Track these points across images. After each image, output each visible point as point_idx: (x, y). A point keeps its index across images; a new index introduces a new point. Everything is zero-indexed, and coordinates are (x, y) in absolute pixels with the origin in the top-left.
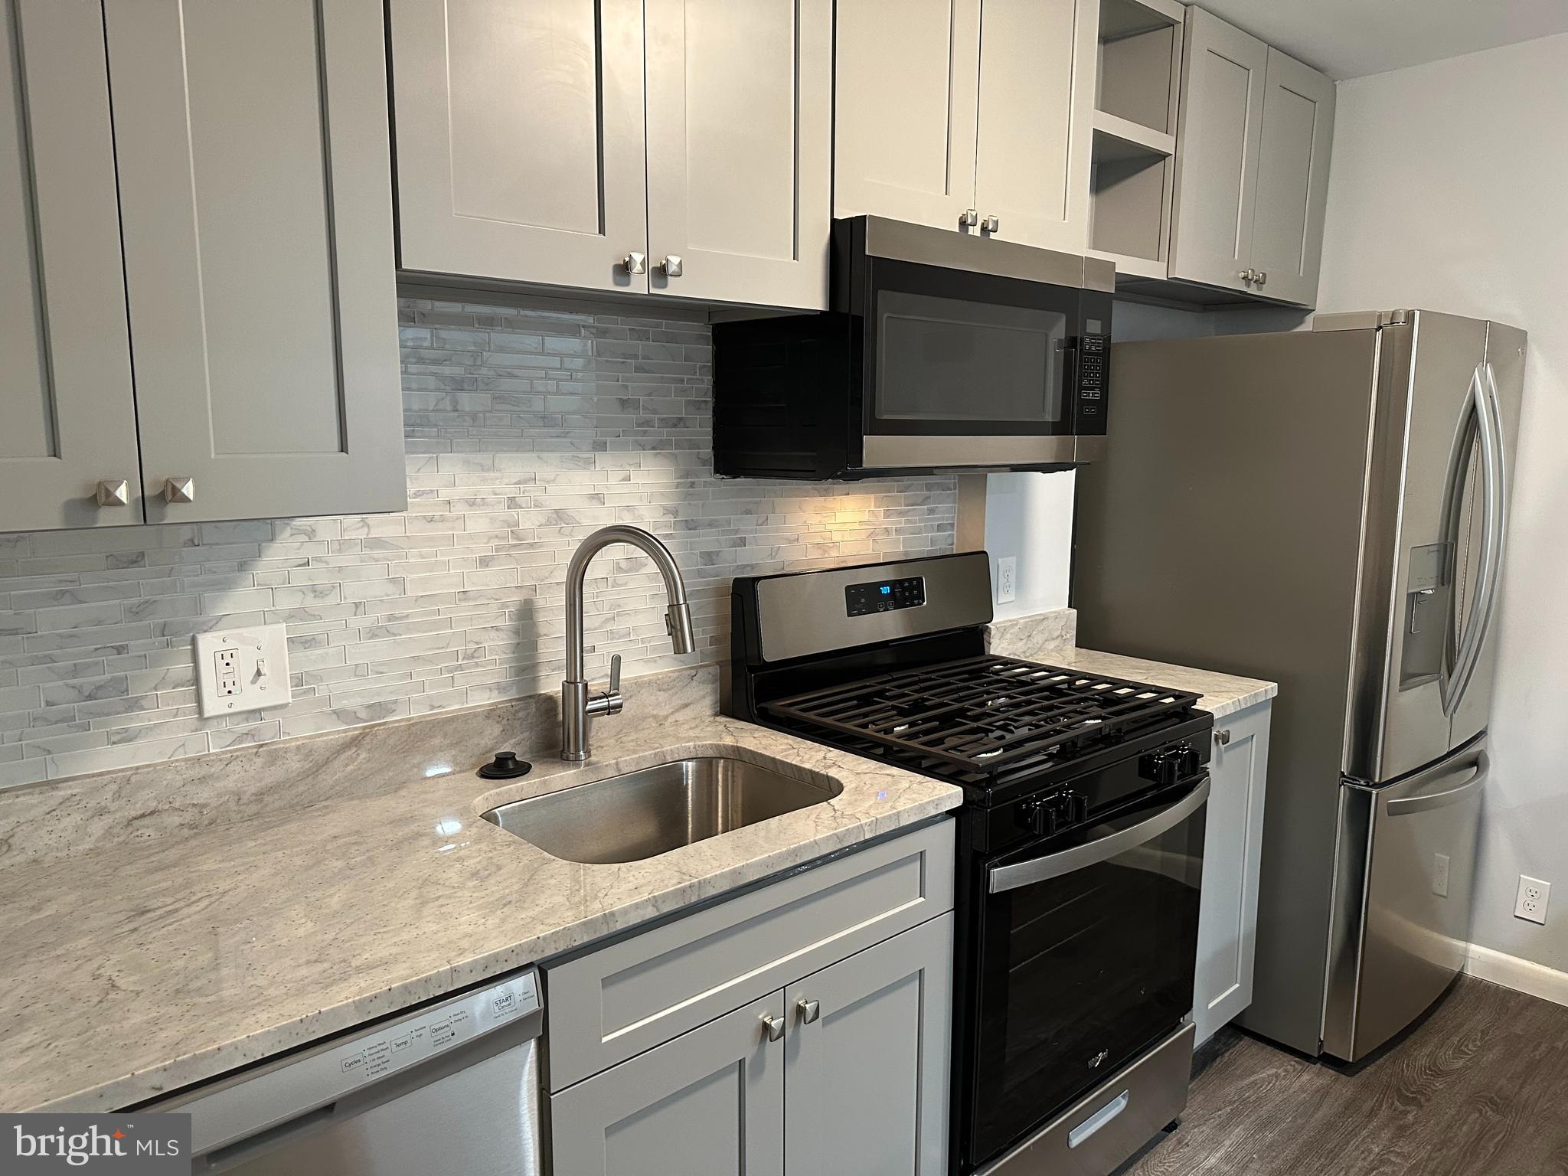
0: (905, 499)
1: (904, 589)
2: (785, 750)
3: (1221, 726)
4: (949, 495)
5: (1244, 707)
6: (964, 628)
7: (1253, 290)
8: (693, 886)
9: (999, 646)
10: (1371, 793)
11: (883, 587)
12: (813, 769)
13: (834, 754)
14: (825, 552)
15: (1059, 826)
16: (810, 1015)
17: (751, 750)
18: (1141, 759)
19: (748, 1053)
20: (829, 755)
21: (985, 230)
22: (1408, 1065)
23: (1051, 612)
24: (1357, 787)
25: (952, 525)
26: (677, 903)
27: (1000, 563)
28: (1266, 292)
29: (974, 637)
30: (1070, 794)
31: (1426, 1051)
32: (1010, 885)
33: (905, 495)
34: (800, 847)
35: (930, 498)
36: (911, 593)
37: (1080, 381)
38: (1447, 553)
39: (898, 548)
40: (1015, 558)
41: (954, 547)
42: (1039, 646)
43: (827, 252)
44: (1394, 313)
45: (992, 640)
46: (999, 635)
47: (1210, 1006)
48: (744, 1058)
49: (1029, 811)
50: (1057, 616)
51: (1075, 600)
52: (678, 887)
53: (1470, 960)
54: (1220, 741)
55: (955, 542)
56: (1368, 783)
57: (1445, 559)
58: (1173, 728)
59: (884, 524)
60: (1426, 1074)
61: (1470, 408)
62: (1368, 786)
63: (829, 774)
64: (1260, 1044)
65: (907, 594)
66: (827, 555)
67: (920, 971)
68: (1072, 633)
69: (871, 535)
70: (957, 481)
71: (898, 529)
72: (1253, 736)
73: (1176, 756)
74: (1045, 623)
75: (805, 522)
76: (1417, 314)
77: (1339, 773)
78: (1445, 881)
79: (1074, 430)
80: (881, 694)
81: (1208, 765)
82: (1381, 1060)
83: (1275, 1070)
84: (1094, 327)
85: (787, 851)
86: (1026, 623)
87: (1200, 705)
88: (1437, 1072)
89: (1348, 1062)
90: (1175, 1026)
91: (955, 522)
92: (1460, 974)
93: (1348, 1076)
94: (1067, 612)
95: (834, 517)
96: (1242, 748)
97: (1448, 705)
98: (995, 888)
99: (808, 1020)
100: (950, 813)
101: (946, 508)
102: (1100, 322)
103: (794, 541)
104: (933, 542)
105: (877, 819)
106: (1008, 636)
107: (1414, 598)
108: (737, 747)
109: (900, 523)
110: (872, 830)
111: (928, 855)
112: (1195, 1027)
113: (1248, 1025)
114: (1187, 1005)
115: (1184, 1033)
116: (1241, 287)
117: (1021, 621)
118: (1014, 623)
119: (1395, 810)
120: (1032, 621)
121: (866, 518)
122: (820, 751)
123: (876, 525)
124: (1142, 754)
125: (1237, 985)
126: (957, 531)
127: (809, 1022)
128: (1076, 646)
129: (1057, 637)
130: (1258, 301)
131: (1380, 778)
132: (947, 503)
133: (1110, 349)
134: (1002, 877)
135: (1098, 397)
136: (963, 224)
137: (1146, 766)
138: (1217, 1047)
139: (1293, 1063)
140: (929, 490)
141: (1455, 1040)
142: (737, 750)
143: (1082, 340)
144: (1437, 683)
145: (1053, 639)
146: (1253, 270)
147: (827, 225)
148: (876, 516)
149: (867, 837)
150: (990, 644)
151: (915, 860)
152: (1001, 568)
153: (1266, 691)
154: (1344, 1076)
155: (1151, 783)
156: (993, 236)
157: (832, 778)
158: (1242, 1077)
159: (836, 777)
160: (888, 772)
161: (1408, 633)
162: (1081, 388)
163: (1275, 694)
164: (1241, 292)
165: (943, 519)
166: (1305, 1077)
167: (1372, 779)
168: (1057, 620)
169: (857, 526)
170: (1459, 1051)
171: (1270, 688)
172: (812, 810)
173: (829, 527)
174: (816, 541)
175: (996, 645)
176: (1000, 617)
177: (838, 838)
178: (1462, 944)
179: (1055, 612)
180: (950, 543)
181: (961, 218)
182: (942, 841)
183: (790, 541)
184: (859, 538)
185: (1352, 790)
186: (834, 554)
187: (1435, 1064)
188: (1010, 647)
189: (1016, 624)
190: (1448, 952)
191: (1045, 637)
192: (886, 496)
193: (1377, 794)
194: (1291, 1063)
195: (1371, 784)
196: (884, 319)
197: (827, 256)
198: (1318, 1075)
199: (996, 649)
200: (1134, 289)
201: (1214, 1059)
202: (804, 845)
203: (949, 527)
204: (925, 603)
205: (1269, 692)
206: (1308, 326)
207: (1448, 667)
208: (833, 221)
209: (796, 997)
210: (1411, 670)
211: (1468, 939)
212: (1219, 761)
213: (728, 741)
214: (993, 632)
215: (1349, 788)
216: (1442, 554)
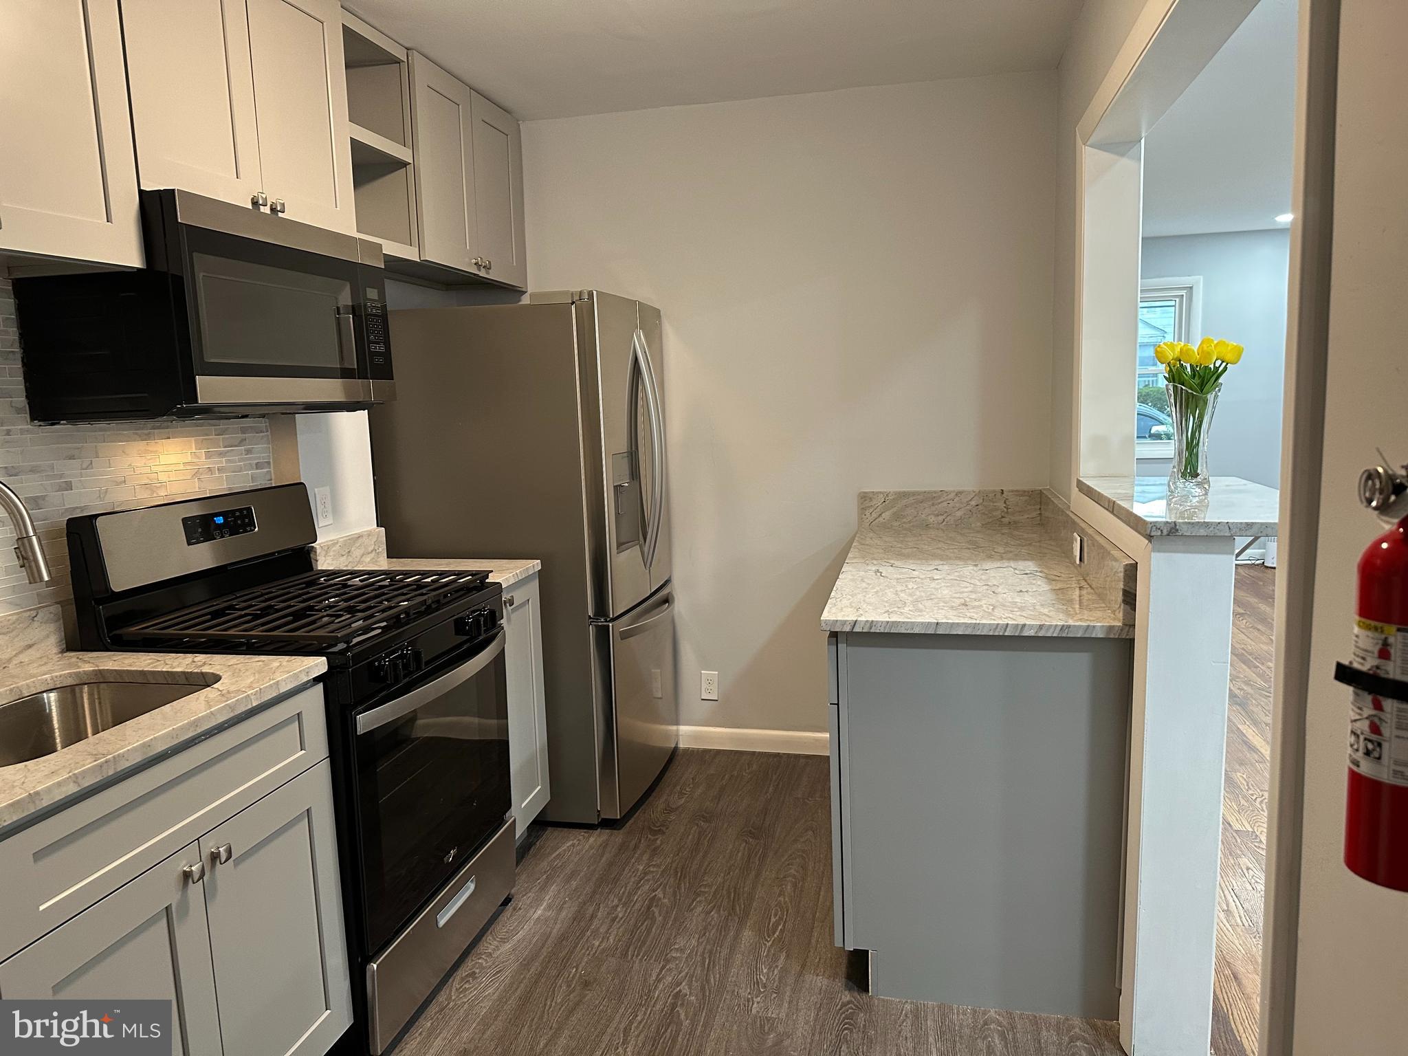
0: (223, 441)
1: (237, 518)
2: (152, 663)
3: (508, 593)
4: (263, 436)
5: (520, 578)
6: (292, 549)
7: (482, 273)
8: (109, 761)
9: (325, 562)
10: (609, 626)
11: (217, 517)
12: (186, 670)
13: (200, 658)
14: (153, 492)
15: (405, 676)
16: (224, 856)
17: (115, 670)
18: (456, 621)
19: (173, 899)
20: (196, 659)
21: (273, 210)
22: (653, 812)
23: (365, 531)
24: (600, 624)
25: (269, 463)
26: (96, 777)
27: (316, 493)
28: (493, 275)
29: (302, 557)
30: (410, 650)
31: (662, 800)
32: (373, 725)
33: (223, 438)
34: (199, 719)
35: (245, 439)
36: (243, 521)
37: (368, 337)
38: (633, 455)
39: (223, 485)
40: (328, 487)
41: (273, 481)
42: (358, 559)
43: (138, 217)
44: (581, 292)
45: (318, 558)
46: (324, 553)
47: (523, 806)
48: (171, 904)
49: (381, 667)
50: (369, 534)
51: (383, 518)
52: (95, 763)
53: (681, 737)
54: (508, 605)
55: (273, 477)
56: (606, 619)
57: (632, 461)
58: (475, 596)
59: (207, 464)
60: (664, 813)
61: (634, 360)
62: (606, 621)
63: (203, 671)
64: (559, 829)
65: (239, 522)
66: (155, 495)
67: (308, 810)
68: (383, 548)
69: (197, 474)
70: (268, 424)
71: (220, 468)
72: (528, 600)
73: (480, 615)
74: (360, 540)
75: (130, 465)
76: (595, 293)
77: (587, 617)
78: (659, 685)
79: (369, 375)
80: (232, 607)
81: (502, 621)
82: (637, 814)
83: (571, 842)
84: (372, 294)
85: (188, 723)
86: (346, 540)
87: (491, 579)
88: (669, 810)
89: (618, 820)
90: (502, 822)
91: (271, 460)
92: (676, 748)
93: (619, 829)
94: (377, 530)
95: (158, 459)
96: (521, 610)
97: (647, 562)
98: (361, 730)
99: (223, 860)
100: (317, 680)
101: (261, 449)
102: (376, 291)
103: (121, 483)
104: (253, 478)
105: (260, 689)
106: (331, 554)
107: (618, 489)
108: (100, 670)
109: (221, 462)
110: (257, 699)
111: (304, 716)
112: (515, 820)
113: (550, 818)
114: (508, 805)
115: (508, 827)
116: (474, 270)
117: (341, 540)
118: (335, 543)
119: (625, 635)
120: (349, 539)
121: (189, 459)
122: (186, 658)
123: (198, 465)
124: (455, 617)
125: (539, 787)
126: (274, 468)
127: (224, 862)
128: (388, 558)
129: (372, 551)
130: (490, 284)
131: (613, 615)
132: (262, 444)
133: (387, 314)
134: (366, 721)
135: (383, 349)
136: (255, 203)
137: (460, 625)
138: (531, 840)
139: (583, 834)
140: (243, 433)
141: (678, 788)
142: (100, 673)
143: (365, 305)
144: (638, 546)
145: (369, 553)
146: (481, 258)
147: (135, 196)
148: (198, 458)
149: (254, 705)
150: (317, 561)
151: (294, 722)
152: (318, 496)
153: (533, 566)
154: (616, 831)
155: (465, 638)
156: (280, 215)
157: (206, 673)
158: (550, 854)
159: (211, 671)
160: (257, 660)
161: (617, 514)
162: (370, 342)
163: (540, 568)
164: (475, 274)
165: (259, 458)
166: (592, 840)
167: (608, 617)
168: (370, 537)
169: (182, 467)
170: (681, 794)
171: (536, 565)
172: (198, 694)
173: (155, 469)
174: (143, 482)
175: (322, 562)
176: (322, 539)
177: (230, 708)
178: (674, 728)
179: (367, 531)
180: (269, 478)
181: (252, 199)
182: (313, 703)
183: (118, 484)
184: (185, 478)
185: (596, 626)
186: (163, 493)
187: (669, 806)
188: (334, 562)
189: (337, 543)
190: (667, 736)
191: (362, 552)
192: (206, 439)
193: (613, 626)
194: (581, 834)
195: (608, 619)
196: (201, 278)
197: (138, 221)
198: (599, 836)
199: (323, 564)
200: (398, 269)
201: (530, 848)
202: (202, 716)
203: (266, 464)
204: (257, 529)
205: (536, 566)
206: (525, 300)
207: (643, 535)
208: (141, 192)
209: (209, 846)
210: (623, 540)
211: (677, 723)
212: (509, 620)
213: (88, 668)
214: (318, 551)
215: (595, 626)
216: (630, 457)
